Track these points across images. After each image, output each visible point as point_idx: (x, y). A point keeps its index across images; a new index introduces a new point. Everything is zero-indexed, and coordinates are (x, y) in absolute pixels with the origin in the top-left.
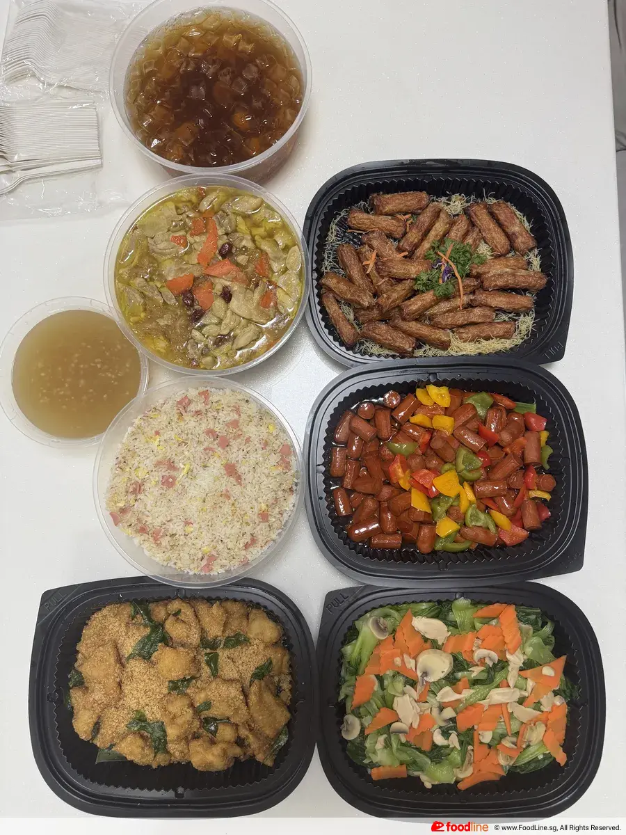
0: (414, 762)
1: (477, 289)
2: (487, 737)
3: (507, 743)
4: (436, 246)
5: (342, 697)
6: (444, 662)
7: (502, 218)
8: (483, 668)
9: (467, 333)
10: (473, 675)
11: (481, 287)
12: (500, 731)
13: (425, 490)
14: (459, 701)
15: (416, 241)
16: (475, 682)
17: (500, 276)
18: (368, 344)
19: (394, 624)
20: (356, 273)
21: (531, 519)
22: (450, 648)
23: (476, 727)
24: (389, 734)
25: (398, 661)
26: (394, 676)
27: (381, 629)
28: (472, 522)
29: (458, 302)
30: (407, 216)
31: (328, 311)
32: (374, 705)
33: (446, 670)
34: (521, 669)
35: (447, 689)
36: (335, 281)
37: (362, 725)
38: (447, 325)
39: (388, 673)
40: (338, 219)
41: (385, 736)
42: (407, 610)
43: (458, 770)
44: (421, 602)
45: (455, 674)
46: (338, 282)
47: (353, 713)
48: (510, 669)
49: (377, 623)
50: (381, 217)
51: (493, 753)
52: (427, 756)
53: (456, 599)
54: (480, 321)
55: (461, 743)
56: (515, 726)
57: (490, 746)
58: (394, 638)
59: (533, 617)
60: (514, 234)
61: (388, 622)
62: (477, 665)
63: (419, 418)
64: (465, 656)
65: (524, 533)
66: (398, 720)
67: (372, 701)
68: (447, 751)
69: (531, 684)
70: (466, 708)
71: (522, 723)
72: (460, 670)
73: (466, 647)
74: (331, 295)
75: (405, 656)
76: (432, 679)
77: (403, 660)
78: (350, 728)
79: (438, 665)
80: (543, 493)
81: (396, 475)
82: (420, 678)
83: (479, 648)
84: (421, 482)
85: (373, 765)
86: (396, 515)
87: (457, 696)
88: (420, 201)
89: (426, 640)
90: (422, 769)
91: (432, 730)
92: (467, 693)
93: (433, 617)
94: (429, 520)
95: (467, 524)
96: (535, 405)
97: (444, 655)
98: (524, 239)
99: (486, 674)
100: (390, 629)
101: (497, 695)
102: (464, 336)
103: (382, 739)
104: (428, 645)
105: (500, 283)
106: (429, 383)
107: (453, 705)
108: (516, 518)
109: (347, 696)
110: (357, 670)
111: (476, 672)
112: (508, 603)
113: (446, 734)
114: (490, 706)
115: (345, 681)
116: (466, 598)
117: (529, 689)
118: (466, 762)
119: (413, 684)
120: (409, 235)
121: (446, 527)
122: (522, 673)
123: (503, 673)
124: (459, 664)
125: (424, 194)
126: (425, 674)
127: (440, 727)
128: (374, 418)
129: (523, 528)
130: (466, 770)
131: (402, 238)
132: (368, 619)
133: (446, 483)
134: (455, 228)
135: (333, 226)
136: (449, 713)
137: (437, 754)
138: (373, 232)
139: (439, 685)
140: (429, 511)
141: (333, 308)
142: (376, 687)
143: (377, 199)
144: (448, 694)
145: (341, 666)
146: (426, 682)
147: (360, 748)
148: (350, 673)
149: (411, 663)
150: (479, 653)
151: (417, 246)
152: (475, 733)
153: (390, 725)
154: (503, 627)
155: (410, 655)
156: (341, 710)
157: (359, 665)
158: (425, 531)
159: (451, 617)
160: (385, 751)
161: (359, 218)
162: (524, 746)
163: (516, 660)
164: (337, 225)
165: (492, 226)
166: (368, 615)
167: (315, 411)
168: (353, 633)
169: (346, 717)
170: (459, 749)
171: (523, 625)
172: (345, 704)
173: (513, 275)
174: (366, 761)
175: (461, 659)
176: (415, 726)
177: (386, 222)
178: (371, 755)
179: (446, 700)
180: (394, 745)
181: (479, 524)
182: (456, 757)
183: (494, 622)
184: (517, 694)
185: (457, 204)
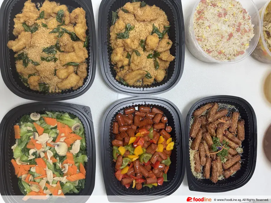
0: (22, 142)
1: (212, 159)
2: (33, 170)
3: (31, 178)
4: (227, 144)
5: (48, 113)
6: (63, 153)
7: (236, 166)
8: (61, 168)
9: (197, 156)
10: (58, 164)
11: (212, 160)
12: (35, 174)
13: (136, 142)
14: (48, 159)
15: (229, 137)
16: (55, 164)
17: (217, 166)
18: (192, 120)
19: (77, 133)
20: (218, 115)
21: (126, 181)
22: (69, 155)
23: (37, 165)
24: (33, 132)
25: (63, 135)
26: (56, 133)
27: (75, 128)
28: (125, 160)
29: (208, 152)
30: (236, 133)
31: (206, 106)
32: (45, 126)
33: (60, 153)
34: (60, 182)
35: (52, 154)
36: (216, 108)
37: (37, 121)
38: (200, 149)
39: (58, 131)
40: (235, 108)
41: (33, 130)
42: (82, 137)
43: (19, 159)
44: (86, 143)
45: (58, 157)
46: (216, 109)
47: (41, 117)
48: (61, 177)
49: (78, 126)
50: (237, 124)
51: (26, 172)
52: (24, 147)
53: (87, 156)
54: (201, 160)
55: (31, 160)
56: (37, 180)
57: (29, 171)
58: (72, 133)
59: (80, 185)
60: (230, 170)
61: (78, 131)
62: (62, 165)
63: (162, 139)
64: (65, 161)
65: (120, 179)
66: (39, 135)
67: (46, 125)
68: (27, 154)
69: (54, 186)
70: (44, 161)
71: (39, 183)
72: (60, 159)
73: (69, 161)
74: (211, 107)
75: (65, 138)
76: (56, 148)
77: (63, 137)
78: (35, 116)
79: (62, 150)
80: (135, 185)
81: (142, 131)
82: (56, 143)
83: (69, 166)
84: (139, 140)
85: (20, 125)
86: (126, 131)
87: (49, 158)
88: (242, 137)
89: (71, 145)
90: (19, 145)
91: (35, 148)
92: (51, 162)
93: (80, 147)
94: (125, 144)
95: (124, 158)
96: (167, 181)
97: (66, 153)
98: (229, 174)
99: (58, 169)
100: (75, 131)
101: (50, 173)
102: (196, 155)
103: (31, 129)
104: (69, 146)
105: (214, 167)
106: (175, 142)
107: (46, 156)
108: (126, 176)
109: (48, 115)
110: (59, 119)
111: (59, 165)
112: (86, 176)
113: (34, 154)
114: (46, 170)
115: (54, 114)
116: (88, 160)
117: (53, 185)
118: (23, 162)
119: (54, 141)
120: (230, 134)
121: (122, 150)
122: (59, 182)
123: (58, 175)
124: (62, 158)
125: (244, 139)
126: (58, 145)
127: (36, 152)
128: (162, 122)
129: (122, 179)
130: (20, 162)
131: (229, 131)
132: (79, 123)
133: (139, 150)
134: (232, 150)
135: (233, 107)
136: (42, 155)
137: (26, 151)
138: (232, 121)
139: (54, 150)
140: (129, 144)
141: (207, 107)
142: (52, 126)
143: (243, 122)
144: (50, 154)
145: (60, 112)
146: (55, 146)
147: (27, 120)
148: (57, 116)
149: (62, 140)
150: (67, 166)
151: (227, 137)
152: (35, 165)
153: (37, 132)
154: (77, 174)
155: (65, 139)
156: (42, 113)
157: (61, 120)
158: (121, 143)
159: (80, 154)
160: (26, 130)
161: (237, 116)
162: (29, 184)
163: (64, 180)
164: (233, 108)
165: (233, 163)
166: (80, 122)
167: (166, 101)
168: (73, 117)
169: (39, 114)
170: (28, 159)
171: (78, 182)
172: (44, 114)
173: (217, 171)
174: (22, 123)
175: (64, 159)
176: (37, 142)
177: (235, 125)
178: (24, 125)
179: (48, 154)
180: (29, 134)
181: (124, 162)
182: (25, 158)
183: (78, 170)
184: (50, 181)
185: (240, 150)
